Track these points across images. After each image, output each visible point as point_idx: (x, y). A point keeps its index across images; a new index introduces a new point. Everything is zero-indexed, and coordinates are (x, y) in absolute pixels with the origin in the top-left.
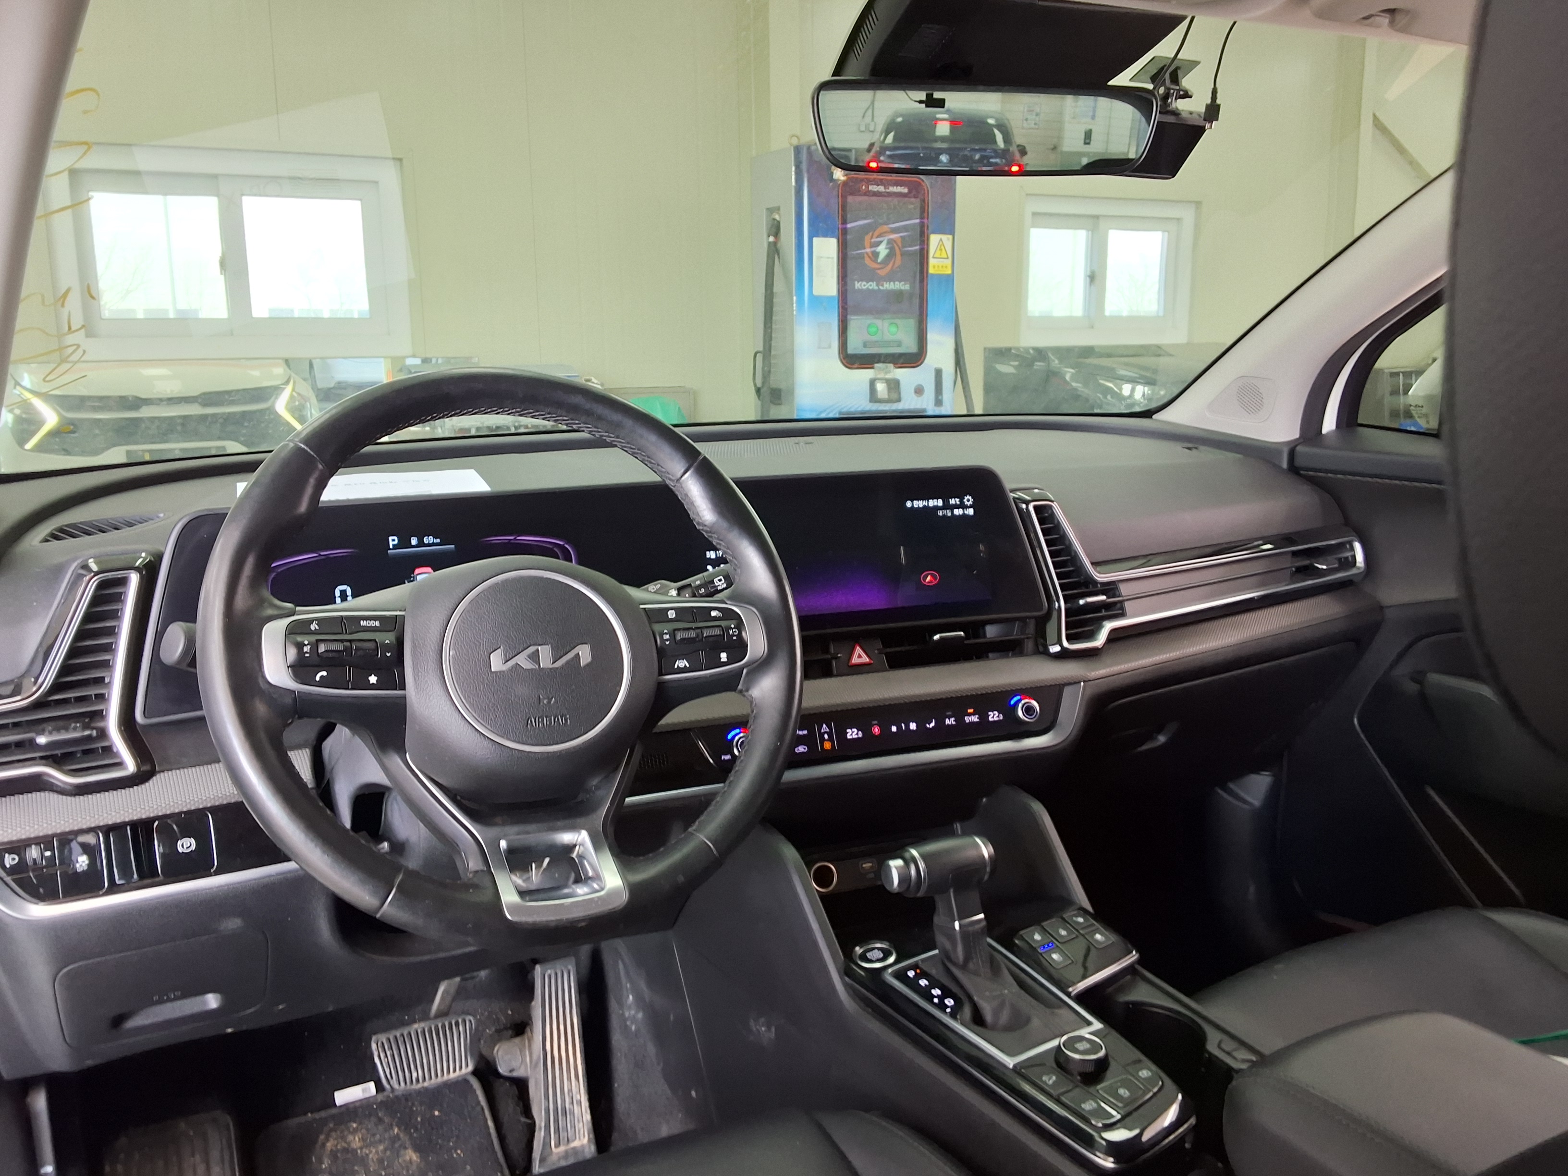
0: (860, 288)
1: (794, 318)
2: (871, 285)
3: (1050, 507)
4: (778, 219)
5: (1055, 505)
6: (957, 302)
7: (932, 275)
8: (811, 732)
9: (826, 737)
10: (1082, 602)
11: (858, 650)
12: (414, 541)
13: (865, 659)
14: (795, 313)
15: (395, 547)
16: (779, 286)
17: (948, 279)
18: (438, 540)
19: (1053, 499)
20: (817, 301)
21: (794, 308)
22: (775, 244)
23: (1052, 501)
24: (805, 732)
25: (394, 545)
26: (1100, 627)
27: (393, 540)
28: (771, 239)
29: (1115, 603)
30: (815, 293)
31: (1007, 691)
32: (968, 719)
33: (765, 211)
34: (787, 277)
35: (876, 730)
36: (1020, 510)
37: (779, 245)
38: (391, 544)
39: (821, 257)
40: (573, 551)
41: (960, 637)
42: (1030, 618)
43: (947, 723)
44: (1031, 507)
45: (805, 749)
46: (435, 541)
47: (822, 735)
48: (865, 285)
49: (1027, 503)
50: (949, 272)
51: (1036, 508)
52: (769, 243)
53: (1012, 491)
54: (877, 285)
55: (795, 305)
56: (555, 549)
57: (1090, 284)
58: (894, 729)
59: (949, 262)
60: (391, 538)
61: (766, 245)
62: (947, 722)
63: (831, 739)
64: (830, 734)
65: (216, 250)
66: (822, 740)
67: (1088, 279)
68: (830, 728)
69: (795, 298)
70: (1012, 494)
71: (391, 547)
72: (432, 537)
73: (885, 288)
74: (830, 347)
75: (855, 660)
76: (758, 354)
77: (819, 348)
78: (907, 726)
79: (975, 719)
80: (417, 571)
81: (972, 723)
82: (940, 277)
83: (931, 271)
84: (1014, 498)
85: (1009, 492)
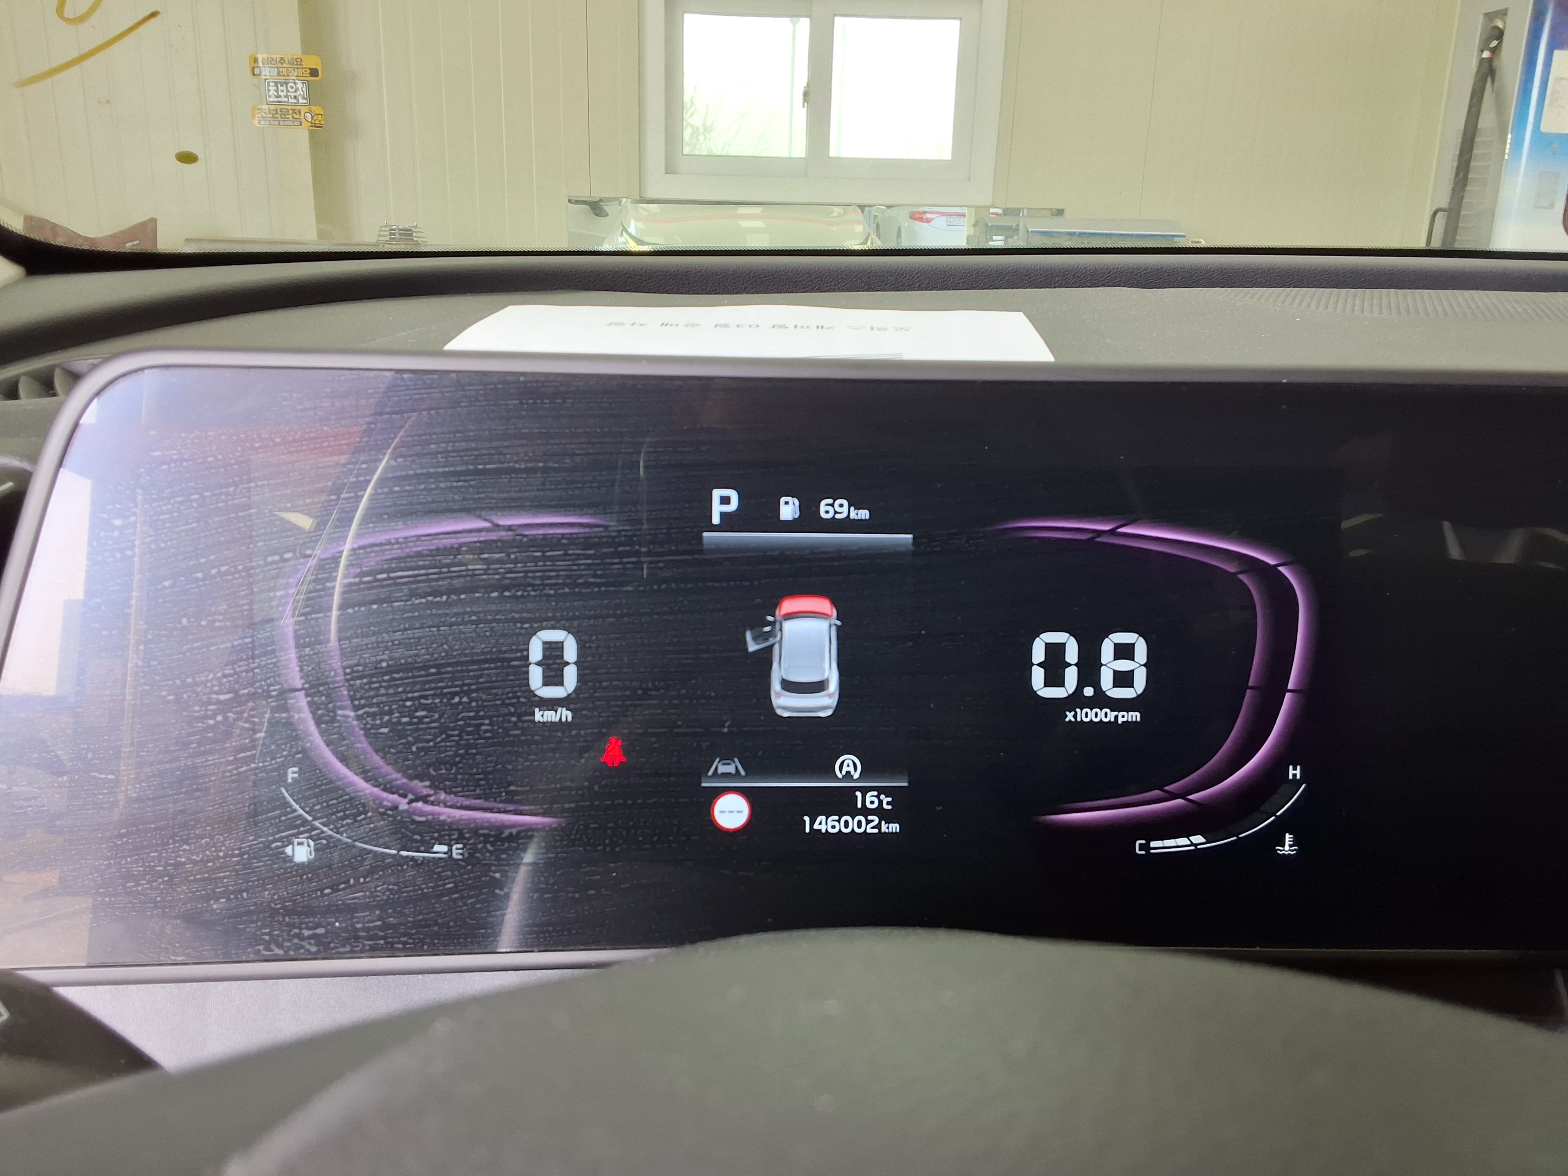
1: (1504, 166)
4: (1501, 27)
12: (789, 509)
14: (1506, 157)
15: (729, 522)
16: (1487, 119)
18: (864, 514)
20: (1545, 140)
21: (1507, 151)
22: (1490, 60)
25: (723, 515)
27: (725, 500)
28: (1486, 54)
30: (1543, 129)
33: (1482, 16)
34: (1500, 106)
37: (1495, 63)
38: (717, 510)
39: (1562, 79)
40: (1300, 580)
46: (853, 515)
52: (1482, 60)
55: (1508, 146)
56: (1242, 577)
60: (717, 494)
61: (1474, 64)
65: (802, 79)
69: (1509, 136)
71: (716, 520)
72: (845, 502)
74: (1552, 206)
76: (1439, 214)
77: (1535, 207)
80: (788, 606)
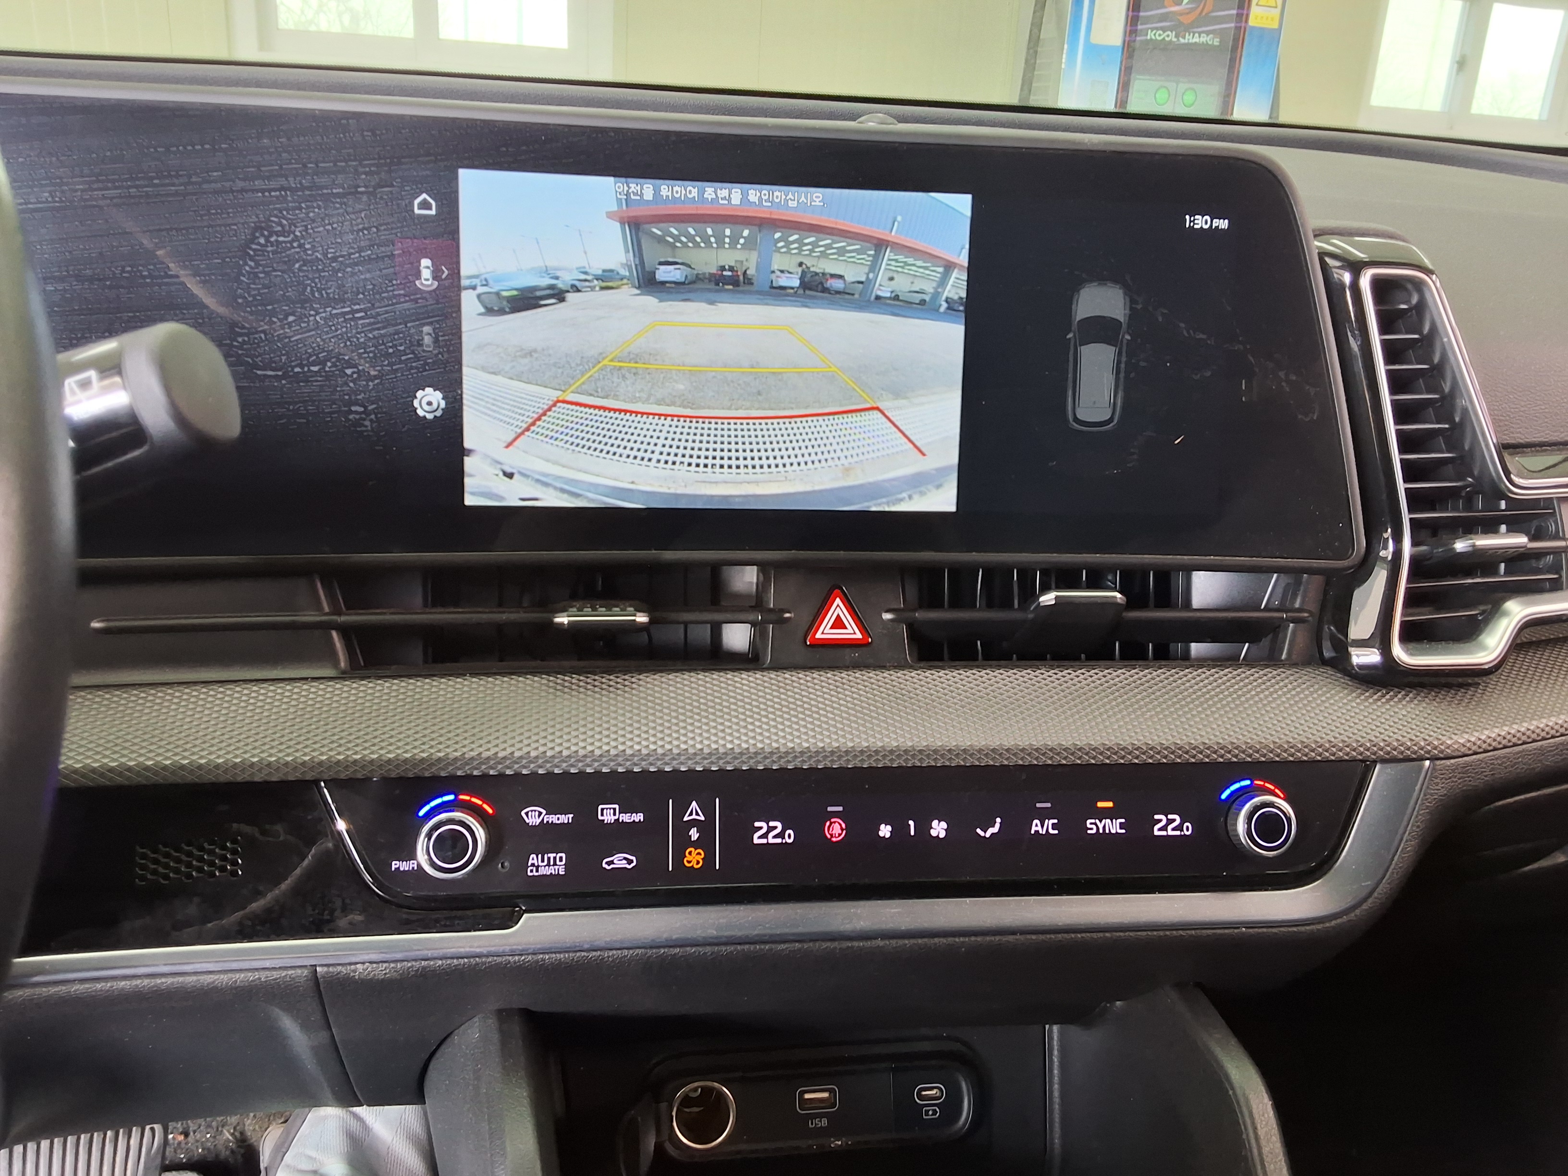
0: (1153, 37)
1: (1061, 73)
2: (1168, 36)
3: (1419, 285)
5: (1433, 284)
6: (1281, 67)
7: (1253, 28)
8: (655, 822)
9: (694, 834)
10: (1460, 546)
11: (838, 608)
13: (852, 631)
14: (1063, 66)
16: (1047, 32)
17: (1271, 37)
19: (1427, 263)
20: (1094, 51)
21: (1064, 60)
23: (1428, 272)
24: (639, 817)
26: (1494, 611)
29: (1539, 554)
30: (1093, 40)
31: (1214, 764)
32: (1092, 826)
34: (1060, 18)
35: (836, 830)
36: (1333, 290)
41: (1110, 604)
42: (1311, 571)
43: (1034, 829)
44: (1365, 283)
45: (630, 862)
47: (682, 828)
48: (1160, 35)
49: (1356, 267)
50: (1275, 26)
51: (1381, 287)
53: (1319, 234)
54: (1177, 36)
55: (1064, 56)
57: (1457, 74)
58: (885, 831)
59: (1276, 12)
62: (1036, 826)
63: (705, 842)
64: (706, 828)
66: (683, 842)
67: (1456, 66)
68: (709, 812)
69: (1066, 46)
70: (1317, 243)
73: (1186, 41)
75: (825, 631)
78: (924, 827)
79: (1114, 826)
81: (1104, 837)
82: (1262, 31)
83: (1252, 22)
84: (1322, 255)
85: (1311, 235)
